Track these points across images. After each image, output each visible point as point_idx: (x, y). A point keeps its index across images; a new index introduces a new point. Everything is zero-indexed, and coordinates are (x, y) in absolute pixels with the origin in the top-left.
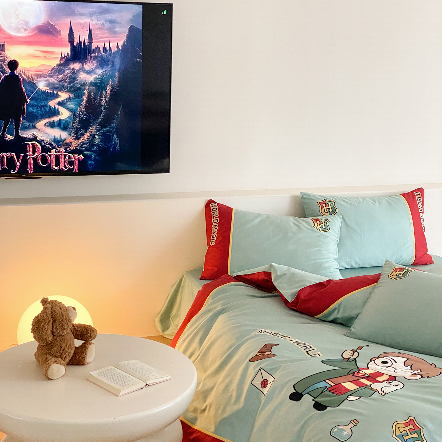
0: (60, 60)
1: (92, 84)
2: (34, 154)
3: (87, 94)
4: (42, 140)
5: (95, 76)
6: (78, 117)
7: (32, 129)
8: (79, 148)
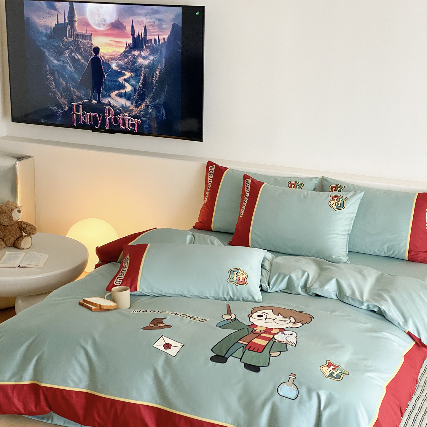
0: (126, 48)
1: (147, 67)
2: (109, 116)
3: (143, 74)
4: (115, 106)
5: (149, 61)
6: (137, 91)
7: (108, 97)
8: (138, 114)
